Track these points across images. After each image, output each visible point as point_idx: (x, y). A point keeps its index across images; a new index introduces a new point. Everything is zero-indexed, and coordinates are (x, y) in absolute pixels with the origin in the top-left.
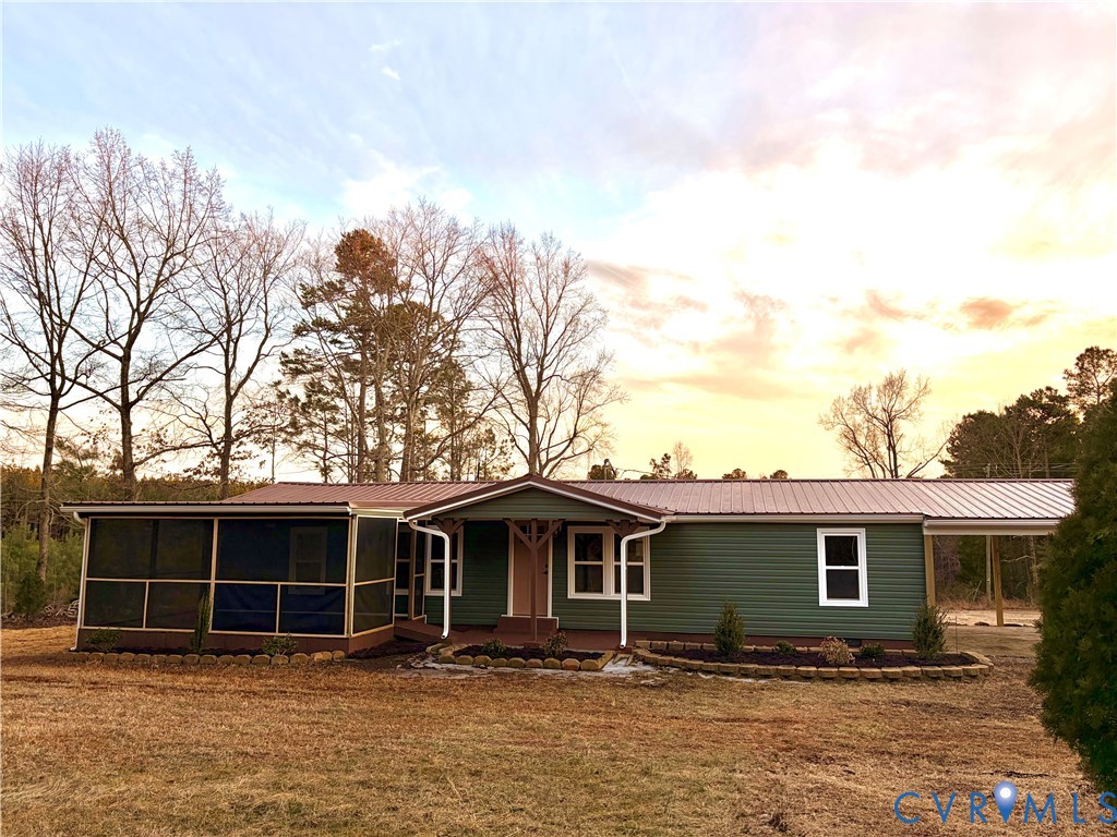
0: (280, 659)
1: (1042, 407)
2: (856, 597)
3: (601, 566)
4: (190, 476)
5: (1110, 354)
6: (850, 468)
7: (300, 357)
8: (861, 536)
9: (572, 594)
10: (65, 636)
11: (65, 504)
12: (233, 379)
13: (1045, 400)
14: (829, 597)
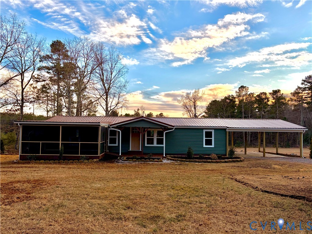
0: (86, 161)
1: (230, 99)
2: (211, 145)
3: (153, 138)
4: (8, 112)
5: (246, 87)
6: (184, 113)
7: (39, 77)
8: (213, 131)
9: (146, 145)
10: (16, 157)
11: (15, 121)
12: (24, 83)
13: (231, 98)
14: (205, 145)
